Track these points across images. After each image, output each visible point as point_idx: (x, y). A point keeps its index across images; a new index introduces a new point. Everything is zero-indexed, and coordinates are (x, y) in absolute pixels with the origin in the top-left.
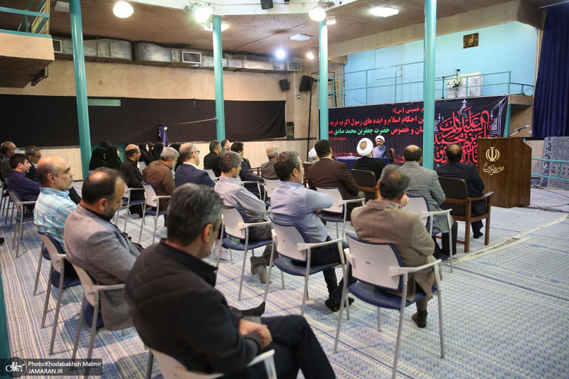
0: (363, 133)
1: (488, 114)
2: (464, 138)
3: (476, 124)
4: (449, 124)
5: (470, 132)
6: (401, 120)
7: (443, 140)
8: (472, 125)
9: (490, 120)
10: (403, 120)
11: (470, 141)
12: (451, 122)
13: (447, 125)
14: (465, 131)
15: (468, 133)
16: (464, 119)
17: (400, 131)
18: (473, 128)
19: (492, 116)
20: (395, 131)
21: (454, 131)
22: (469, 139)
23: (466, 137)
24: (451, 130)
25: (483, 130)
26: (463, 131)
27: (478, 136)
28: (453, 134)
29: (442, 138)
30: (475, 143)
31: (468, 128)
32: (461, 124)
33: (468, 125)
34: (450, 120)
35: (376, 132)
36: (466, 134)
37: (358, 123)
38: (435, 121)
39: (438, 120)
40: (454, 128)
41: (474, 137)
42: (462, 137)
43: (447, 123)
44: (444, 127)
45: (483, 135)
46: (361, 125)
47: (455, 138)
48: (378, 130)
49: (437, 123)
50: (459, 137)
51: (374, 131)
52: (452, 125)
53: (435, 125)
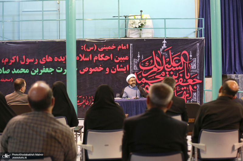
0: (39, 72)
1: (187, 54)
3: (177, 63)
4: (149, 63)
5: (172, 70)
6: (93, 57)
7: (144, 79)
8: (174, 64)
9: (190, 60)
10: (95, 58)
12: (151, 61)
13: (147, 64)
14: (166, 69)
15: (169, 72)
16: (165, 59)
17: (91, 70)
18: (174, 67)
19: (191, 56)
21: (155, 69)
24: (152, 69)
25: (184, 69)
26: (164, 70)
27: (179, 74)
28: (154, 72)
29: (143, 77)
31: (169, 66)
32: (162, 63)
33: (169, 64)
34: (150, 59)
35: (58, 71)
36: (167, 73)
37: (32, 60)
38: (134, 59)
39: (137, 58)
40: (155, 66)
41: (176, 75)
42: (163, 75)
43: (147, 62)
44: (144, 66)
45: (183, 73)
46: (36, 63)
47: (156, 77)
48: (61, 69)
49: (136, 61)
50: (160, 75)
51: (55, 70)
52: (153, 64)
53: (134, 64)
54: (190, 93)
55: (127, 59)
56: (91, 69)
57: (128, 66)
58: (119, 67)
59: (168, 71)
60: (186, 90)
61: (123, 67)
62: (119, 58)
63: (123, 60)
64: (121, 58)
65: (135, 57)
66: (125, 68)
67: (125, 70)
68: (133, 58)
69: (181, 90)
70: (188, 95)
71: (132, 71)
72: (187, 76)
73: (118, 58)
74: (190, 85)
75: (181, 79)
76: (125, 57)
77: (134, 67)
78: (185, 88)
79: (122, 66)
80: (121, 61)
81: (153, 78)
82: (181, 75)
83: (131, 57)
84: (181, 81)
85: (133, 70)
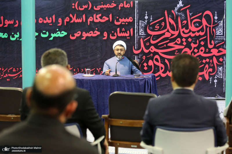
1: (211, 16)
2: (181, 44)
3: (197, 27)
4: (160, 26)
5: (190, 37)
6: (87, 19)
7: (152, 47)
8: (192, 28)
9: (214, 23)
10: (90, 19)
11: (190, 48)
12: (163, 24)
13: (157, 27)
14: (182, 34)
15: (187, 38)
16: (182, 21)
17: (85, 35)
18: (194, 32)
19: (216, 18)
20: (77, 35)
21: (167, 35)
22: (188, 46)
23: (185, 43)
24: (164, 34)
25: (206, 34)
26: (179, 36)
27: (200, 42)
28: (166, 39)
29: (151, 45)
30: (196, 51)
31: (186, 31)
32: (177, 27)
33: (187, 28)
34: (162, 21)
35: (43, 36)
36: (184, 40)
37: (12, 22)
38: (140, 21)
39: (144, 20)
40: (168, 31)
41: (195, 43)
42: (179, 43)
43: (158, 25)
44: (153, 30)
45: (205, 40)
46: (16, 25)
47: (169, 45)
48: (47, 33)
49: (142, 24)
50: (174, 43)
51: (39, 35)
52: (165, 27)
53: (140, 28)
54: (213, 68)
55: (131, 21)
56: (84, 33)
57: (132, 30)
58: (121, 31)
59: (185, 38)
60: (208, 63)
61: (126, 32)
62: (120, 19)
63: (125, 23)
64: (123, 20)
65: (141, 18)
66: (128, 32)
67: (128, 35)
68: (139, 19)
69: (202, 63)
70: (211, 70)
71: (137, 37)
72: (211, 44)
73: (118, 19)
74: (214, 57)
75: (203, 48)
76: (128, 18)
77: (140, 31)
78: (208, 60)
79: (124, 30)
80: (123, 23)
81: (165, 46)
82: (202, 43)
83: (136, 19)
84: (202, 51)
85: (139, 35)
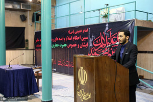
8: (112, 42)
10: (74, 39)
12: (100, 40)
16: (108, 38)
17: (72, 46)
20: (70, 46)
21: (101, 46)
29: (95, 51)
39: (92, 38)
43: (97, 40)
53: (90, 42)
55: (87, 39)
57: (87, 44)
71: (89, 47)
80: (84, 40)
